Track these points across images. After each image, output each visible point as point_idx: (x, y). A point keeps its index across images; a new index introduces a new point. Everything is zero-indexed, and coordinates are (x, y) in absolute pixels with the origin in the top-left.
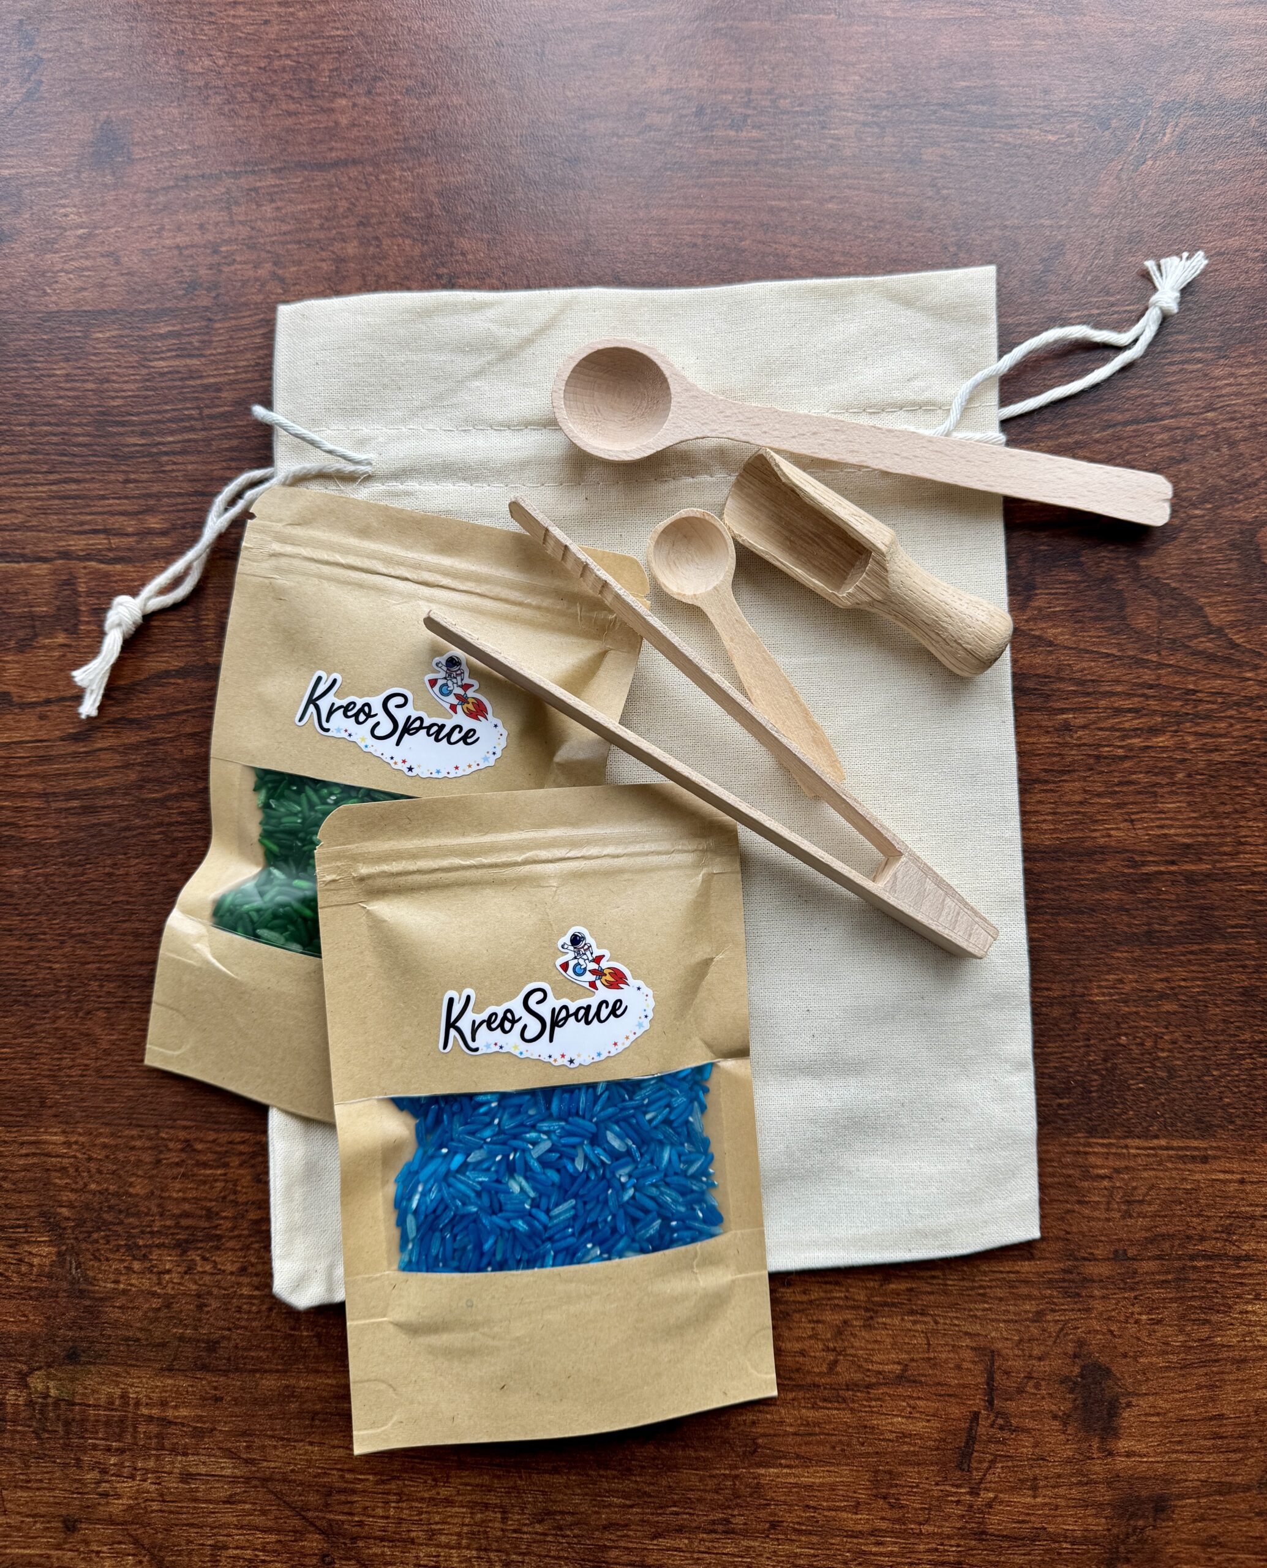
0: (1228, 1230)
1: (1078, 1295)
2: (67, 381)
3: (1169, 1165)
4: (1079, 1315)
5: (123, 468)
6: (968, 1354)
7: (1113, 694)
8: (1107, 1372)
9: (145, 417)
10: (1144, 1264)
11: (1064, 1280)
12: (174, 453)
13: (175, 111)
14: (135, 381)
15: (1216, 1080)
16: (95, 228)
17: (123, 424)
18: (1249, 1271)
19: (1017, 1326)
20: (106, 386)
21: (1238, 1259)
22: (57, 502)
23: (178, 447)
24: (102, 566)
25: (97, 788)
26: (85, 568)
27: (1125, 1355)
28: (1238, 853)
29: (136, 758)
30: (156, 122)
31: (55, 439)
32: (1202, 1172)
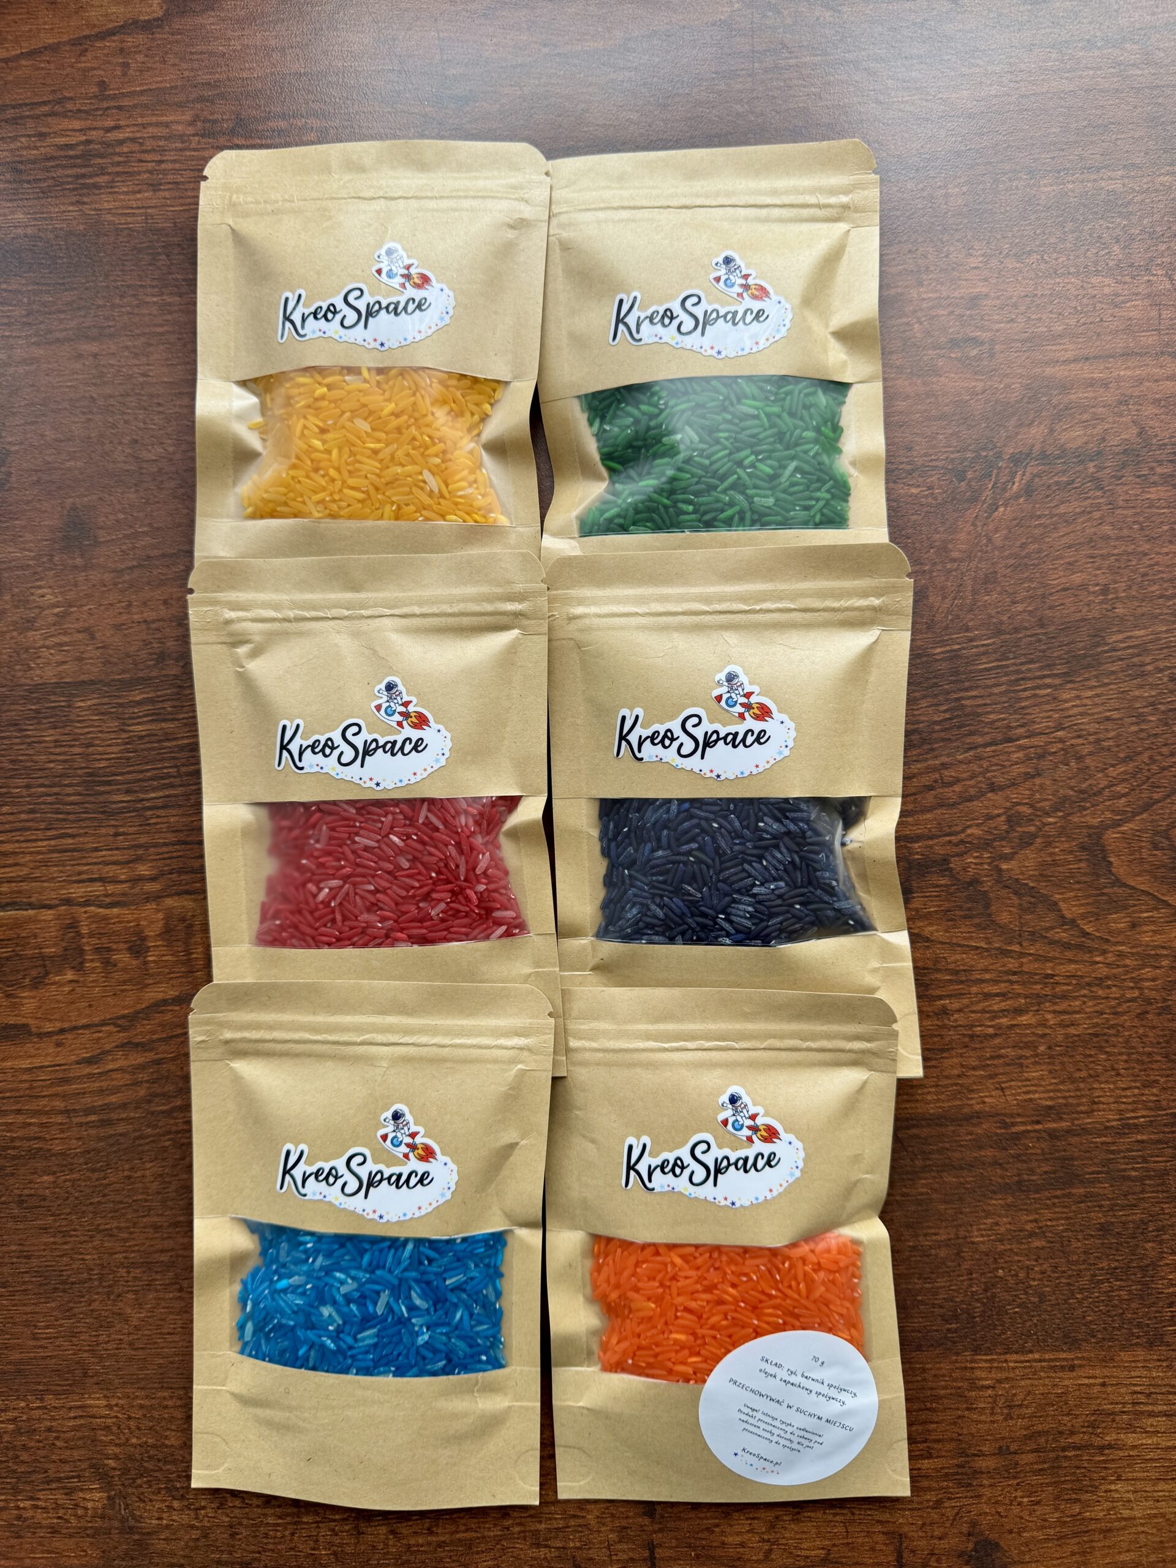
0: (1093, 1425)
1: (970, 1485)
2: (56, 747)
3: (1042, 1374)
4: (971, 1501)
5: (113, 823)
6: (881, 1538)
7: (983, 981)
8: (997, 1545)
9: (129, 777)
10: (1023, 1456)
11: (957, 1474)
12: (158, 808)
13: (132, 496)
14: (118, 745)
15: (1080, 1302)
16: (70, 606)
17: (109, 783)
18: (1111, 1457)
19: (920, 1513)
20: (91, 749)
21: (1102, 1448)
22: (56, 855)
23: (159, 803)
24: (101, 910)
25: (111, 1104)
26: (85, 912)
27: (1011, 1532)
28: (1093, 1111)
29: (141, 1076)
30: (118, 507)
31: (49, 799)
32: (1070, 1379)
